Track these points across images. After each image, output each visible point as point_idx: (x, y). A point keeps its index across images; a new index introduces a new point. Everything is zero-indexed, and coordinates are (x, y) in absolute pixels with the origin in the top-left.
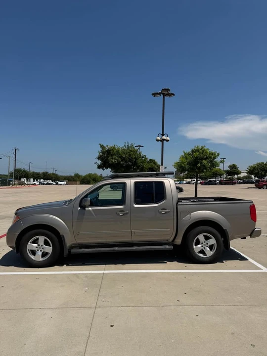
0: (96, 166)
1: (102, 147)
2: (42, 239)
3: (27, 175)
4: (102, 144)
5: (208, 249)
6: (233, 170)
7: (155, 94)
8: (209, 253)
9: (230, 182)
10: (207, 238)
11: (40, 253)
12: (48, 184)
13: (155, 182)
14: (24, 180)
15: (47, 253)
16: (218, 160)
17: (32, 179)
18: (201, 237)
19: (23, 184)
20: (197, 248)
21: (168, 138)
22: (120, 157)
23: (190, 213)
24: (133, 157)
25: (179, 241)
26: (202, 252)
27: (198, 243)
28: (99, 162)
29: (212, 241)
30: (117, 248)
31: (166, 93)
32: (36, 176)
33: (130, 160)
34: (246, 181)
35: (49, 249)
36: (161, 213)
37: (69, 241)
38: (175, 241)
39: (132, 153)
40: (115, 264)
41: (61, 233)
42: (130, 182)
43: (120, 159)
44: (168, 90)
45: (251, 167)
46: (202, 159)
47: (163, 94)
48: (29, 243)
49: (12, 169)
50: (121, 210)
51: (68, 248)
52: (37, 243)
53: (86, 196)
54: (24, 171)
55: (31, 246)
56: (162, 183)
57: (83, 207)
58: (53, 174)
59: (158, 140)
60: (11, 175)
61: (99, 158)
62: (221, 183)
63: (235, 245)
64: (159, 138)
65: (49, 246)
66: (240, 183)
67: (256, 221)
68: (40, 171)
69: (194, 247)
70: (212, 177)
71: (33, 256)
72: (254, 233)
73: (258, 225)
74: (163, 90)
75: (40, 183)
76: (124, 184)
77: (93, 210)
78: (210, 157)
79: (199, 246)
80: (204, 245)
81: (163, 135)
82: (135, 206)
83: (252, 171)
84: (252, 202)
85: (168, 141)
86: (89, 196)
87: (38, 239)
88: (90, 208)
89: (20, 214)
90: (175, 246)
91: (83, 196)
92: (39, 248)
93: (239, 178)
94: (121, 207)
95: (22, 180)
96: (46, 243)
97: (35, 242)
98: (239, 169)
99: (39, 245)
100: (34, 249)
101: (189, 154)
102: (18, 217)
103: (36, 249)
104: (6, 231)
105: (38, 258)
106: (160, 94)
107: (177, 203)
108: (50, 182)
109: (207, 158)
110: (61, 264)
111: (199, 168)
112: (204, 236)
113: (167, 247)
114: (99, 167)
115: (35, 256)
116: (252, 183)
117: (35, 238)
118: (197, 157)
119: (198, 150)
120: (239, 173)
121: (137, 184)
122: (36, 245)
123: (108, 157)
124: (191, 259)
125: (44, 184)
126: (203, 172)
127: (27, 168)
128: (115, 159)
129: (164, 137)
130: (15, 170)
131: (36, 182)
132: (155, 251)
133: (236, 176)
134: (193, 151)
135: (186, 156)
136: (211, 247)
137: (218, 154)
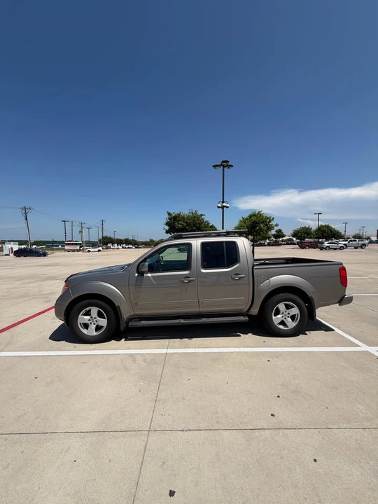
0: (164, 231)
1: (169, 214)
2: (94, 311)
3: (113, 241)
4: (169, 211)
5: (290, 319)
6: (279, 234)
7: (215, 166)
8: (291, 324)
9: (276, 244)
10: (288, 307)
11: (93, 327)
12: (129, 248)
13: (226, 242)
14: (110, 245)
15: (102, 327)
16: (273, 223)
17: (116, 244)
18: (281, 306)
19: (110, 248)
20: (276, 319)
21: (228, 205)
22: (186, 223)
23: (268, 279)
24: (197, 222)
25: (255, 311)
26: (283, 323)
27: (277, 312)
28: (167, 228)
29: (295, 311)
30: (182, 321)
31: (225, 165)
32: (120, 242)
33: (195, 225)
34: (289, 242)
35: (103, 322)
36: (233, 279)
37: (126, 313)
38: (251, 310)
39: (196, 219)
40: (181, 338)
41: (117, 304)
42: (196, 243)
43: (185, 224)
44: (227, 162)
45: (295, 231)
46: (259, 223)
47: (223, 165)
48: (80, 316)
49: (101, 237)
50: (186, 276)
51: (126, 320)
52: (89, 315)
53: (145, 260)
54: (110, 238)
55: (83, 318)
56: (234, 243)
57: (141, 274)
58: (133, 240)
59: (219, 207)
60: (100, 241)
61: (167, 224)
62: (269, 245)
63: (322, 314)
64: (220, 205)
65: (104, 318)
66: (284, 244)
67: (346, 286)
68: (123, 238)
69: (274, 317)
70: (261, 240)
71: (85, 330)
72: (343, 300)
73: (349, 292)
74: (223, 162)
75: (123, 247)
76: (189, 245)
77: (152, 276)
78: (266, 221)
79: (279, 316)
80: (284, 316)
81: (223, 202)
82: (203, 271)
83: (295, 234)
84: (342, 264)
85: (228, 207)
86: (148, 260)
87: (90, 310)
88: (149, 275)
89: (71, 282)
90: (250, 316)
91: (141, 260)
92: (91, 321)
93: (283, 241)
94: (186, 272)
95: (109, 245)
96: (100, 315)
97: (88, 313)
98: (284, 233)
99: (92, 318)
100: (87, 322)
101: (247, 219)
102: (66, 286)
103: (89, 322)
104: (53, 304)
105: (91, 332)
106: (219, 166)
107: (253, 267)
108: (130, 246)
109: (263, 222)
110: (118, 339)
111: (257, 231)
112: (285, 304)
113: (242, 318)
114: (167, 232)
115: (87, 329)
116: (294, 244)
117: (88, 309)
118: (254, 222)
119: (254, 215)
120: (284, 236)
121: (203, 245)
122: (88, 317)
123: (174, 223)
124: (270, 331)
125: (126, 248)
126: (260, 234)
127: (112, 236)
128: (181, 224)
129: (224, 204)
130: (103, 237)
131: (119, 247)
132: (228, 323)
133: (281, 239)
134: (250, 216)
135: (244, 221)
136: (293, 318)
137: (273, 219)
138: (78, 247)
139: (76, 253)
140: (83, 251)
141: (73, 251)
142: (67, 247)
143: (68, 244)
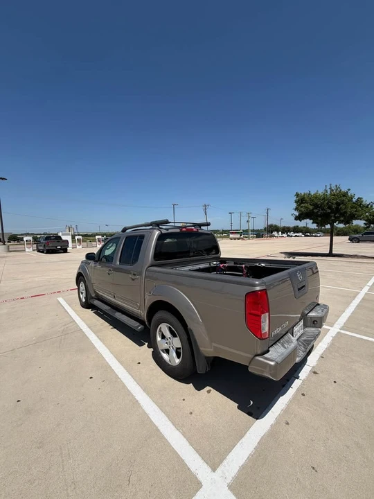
3: (278, 229)
5: (174, 352)
8: (173, 360)
12: (296, 236)
17: (280, 233)
19: (274, 236)
28: (297, 213)
33: (329, 207)
36: (131, 278)
49: (265, 225)
52: (82, 287)
54: (276, 226)
60: (265, 229)
61: (296, 209)
75: (288, 236)
80: (168, 343)
95: (274, 233)
107: (147, 268)
108: (300, 234)
112: (170, 328)
114: (296, 218)
125: (292, 236)
130: (268, 226)
131: (284, 235)
138: (238, 236)
139: (237, 240)
140: (242, 239)
141: (235, 239)
142: (231, 236)
143: (233, 233)
